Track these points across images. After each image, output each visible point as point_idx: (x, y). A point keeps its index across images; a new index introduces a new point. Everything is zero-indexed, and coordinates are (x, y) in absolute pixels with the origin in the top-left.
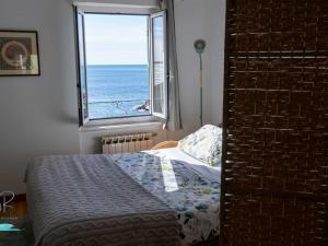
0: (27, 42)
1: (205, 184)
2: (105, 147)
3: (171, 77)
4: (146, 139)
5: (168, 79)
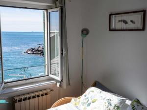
2: (17, 104)
3: (64, 52)
4: (46, 94)
5: (62, 54)
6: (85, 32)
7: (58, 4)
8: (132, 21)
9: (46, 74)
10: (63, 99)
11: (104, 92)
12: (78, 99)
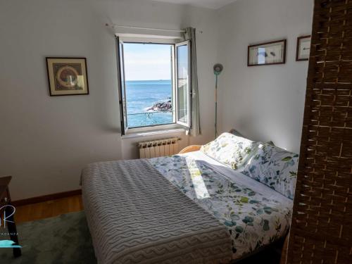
0: (78, 67)
1: (239, 191)
2: (142, 150)
3: (194, 94)
4: (173, 143)
5: (191, 95)
6: (218, 68)
7: (187, 36)
8: (272, 53)
9: (174, 122)
10: (191, 146)
11: (236, 137)
12: (207, 146)
